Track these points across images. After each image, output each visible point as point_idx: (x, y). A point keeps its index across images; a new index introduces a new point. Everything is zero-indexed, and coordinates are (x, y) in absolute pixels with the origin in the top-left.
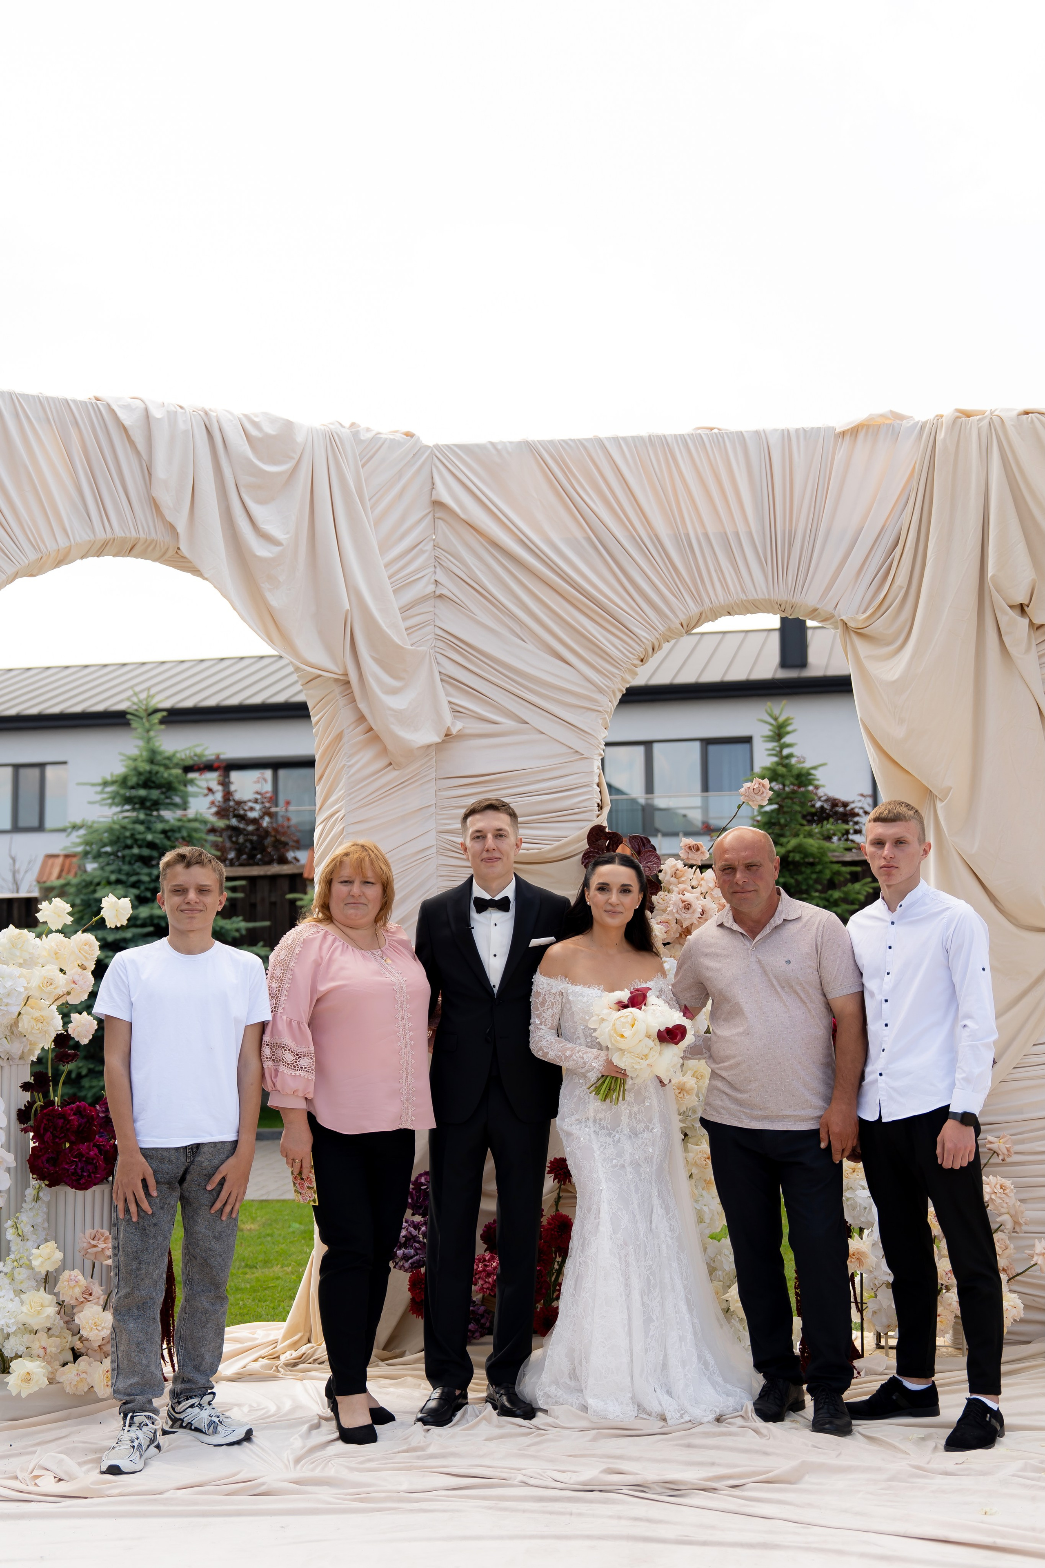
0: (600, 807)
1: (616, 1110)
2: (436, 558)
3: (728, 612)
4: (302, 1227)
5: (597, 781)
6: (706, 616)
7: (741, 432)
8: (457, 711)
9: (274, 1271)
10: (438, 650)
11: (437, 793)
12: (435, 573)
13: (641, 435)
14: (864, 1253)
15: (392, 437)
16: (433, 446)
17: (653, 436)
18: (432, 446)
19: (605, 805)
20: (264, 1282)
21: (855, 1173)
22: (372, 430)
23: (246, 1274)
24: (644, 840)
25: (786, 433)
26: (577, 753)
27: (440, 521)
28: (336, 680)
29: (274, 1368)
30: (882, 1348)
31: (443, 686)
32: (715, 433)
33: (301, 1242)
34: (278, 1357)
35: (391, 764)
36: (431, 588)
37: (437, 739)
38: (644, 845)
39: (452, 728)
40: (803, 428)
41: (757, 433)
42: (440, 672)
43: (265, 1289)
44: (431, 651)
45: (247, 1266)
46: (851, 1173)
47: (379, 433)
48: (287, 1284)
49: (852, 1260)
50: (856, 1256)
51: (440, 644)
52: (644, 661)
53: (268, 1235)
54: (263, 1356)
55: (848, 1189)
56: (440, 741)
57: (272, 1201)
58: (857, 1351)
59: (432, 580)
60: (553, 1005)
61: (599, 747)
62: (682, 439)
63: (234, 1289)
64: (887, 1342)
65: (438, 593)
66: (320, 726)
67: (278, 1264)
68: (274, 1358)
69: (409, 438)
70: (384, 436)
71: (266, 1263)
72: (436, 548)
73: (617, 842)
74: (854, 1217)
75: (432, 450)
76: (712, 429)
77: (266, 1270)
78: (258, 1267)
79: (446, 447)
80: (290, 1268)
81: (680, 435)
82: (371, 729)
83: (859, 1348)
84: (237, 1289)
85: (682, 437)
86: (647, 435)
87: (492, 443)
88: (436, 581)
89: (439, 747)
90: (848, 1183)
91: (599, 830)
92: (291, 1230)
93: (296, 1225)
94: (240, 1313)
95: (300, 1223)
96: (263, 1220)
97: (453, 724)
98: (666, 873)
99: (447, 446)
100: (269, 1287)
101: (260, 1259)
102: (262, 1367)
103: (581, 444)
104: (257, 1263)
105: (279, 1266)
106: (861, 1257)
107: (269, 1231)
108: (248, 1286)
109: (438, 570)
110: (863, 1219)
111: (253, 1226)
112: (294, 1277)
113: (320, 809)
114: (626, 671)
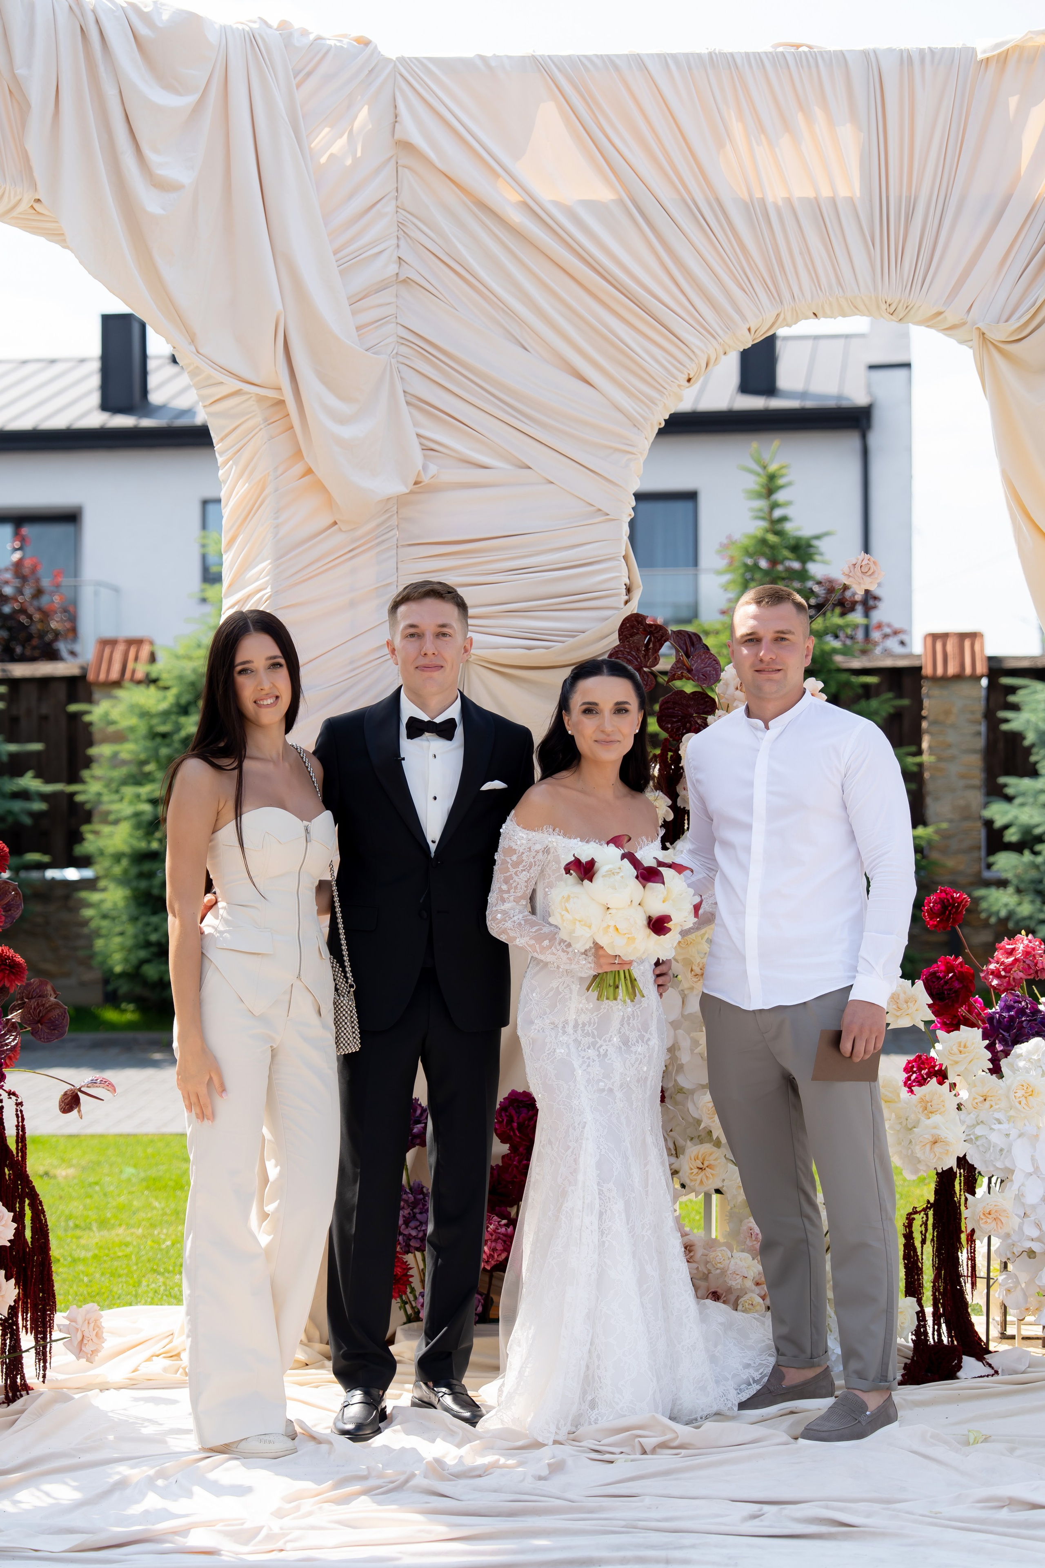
0: (629, 590)
1: (605, 1011)
2: (400, 225)
3: (814, 314)
4: (142, 1175)
5: (623, 553)
6: (784, 319)
7: (841, 52)
8: (429, 449)
9: (117, 1235)
10: (401, 359)
11: (400, 566)
12: (398, 246)
13: (698, 52)
14: (1005, 1211)
15: (338, 44)
16: (398, 59)
17: (715, 54)
18: (394, 59)
19: (634, 587)
20: (109, 1250)
21: (987, 1103)
22: (312, 33)
23: (78, 1238)
24: (693, 637)
25: (905, 55)
26: (600, 512)
27: (406, 170)
28: (261, 399)
29: (181, 1370)
30: (1013, 1337)
31: (410, 412)
32: (804, 52)
33: (143, 1194)
34: (178, 1355)
35: (335, 523)
36: (393, 268)
37: (403, 489)
38: (693, 644)
39: (422, 472)
40: (930, 48)
41: (865, 54)
42: (404, 392)
43: (113, 1259)
44: (392, 360)
45: (77, 1227)
46: (981, 1102)
47: (319, 38)
48: (143, 1253)
49: (989, 1221)
50: (993, 1216)
51: (404, 350)
52: (692, 381)
53: (97, 1183)
54: (158, 1353)
55: (978, 1124)
56: (407, 491)
57: (86, 1136)
58: (982, 1341)
59: (395, 258)
60: (531, 867)
61: (629, 503)
62: (756, 60)
63: (69, 1259)
64: (1019, 1329)
65: (402, 277)
66: (231, 468)
67: (120, 1225)
68: (171, 1357)
69: (362, 46)
70: (328, 42)
71: (103, 1224)
72: (399, 210)
73: (661, 639)
74: (985, 1162)
75: (395, 65)
76: (798, 46)
77: (105, 1233)
78: (94, 1229)
79: (415, 61)
80: (140, 1231)
81: (754, 53)
82: (309, 471)
83: (984, 1338)
84: (74, 1261)
85: (758, 57)
86: (706, 51)
87: (482, 58)
88: (399, 258)
89: (401, 501)
90: (978, 1116)
91: (637, 621)
92: (124, 1176)
93: (129, 1171)
94: (89, 1294)
95: (135, 1166)
96: (83, 1163)
97: (425, 467)
98: (727, 685)
99: (417, 59)
100: (119, 1257)
101: (95, 1217)
102: (165, 1370)
103: (610, 63)
104: (90, 1223)
105: (124, 1227)
106: (1000, 1217)
107: (92, 1179)
108: (90, 1255)
109: (402, 243)
110: (999, 1165)
111: (71, 1171)
112: (150, 1243)
113: (230, 586)
114: (670, 395)
